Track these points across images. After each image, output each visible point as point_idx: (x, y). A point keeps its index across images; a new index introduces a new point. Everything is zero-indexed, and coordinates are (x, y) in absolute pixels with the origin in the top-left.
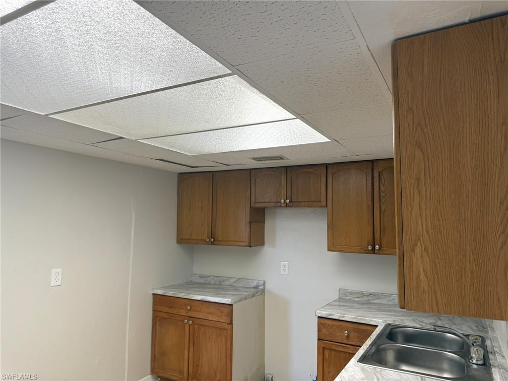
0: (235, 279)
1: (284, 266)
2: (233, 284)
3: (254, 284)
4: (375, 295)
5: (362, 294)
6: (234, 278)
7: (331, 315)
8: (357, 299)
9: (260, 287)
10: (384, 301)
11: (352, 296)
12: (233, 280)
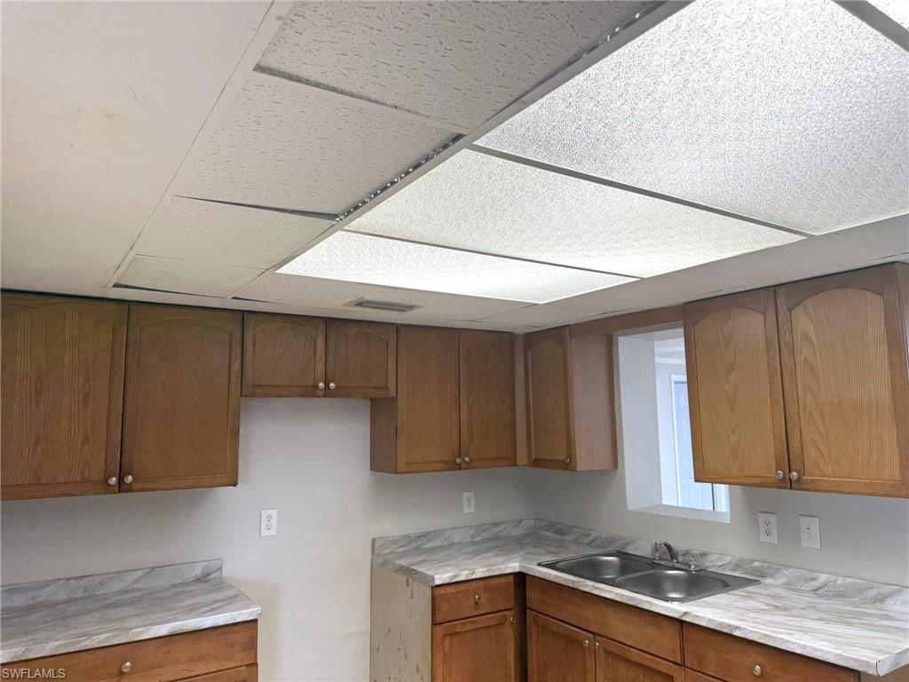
0: (140, 573)
1: (269, 518)
2: (135, 586)
3: (198, 571)
4: (426, 536)
5: (408, 539)
6: (136, 570)
7: (456, 576)
8: (401, 550)
9: (213, 576)
10: (437, 543)
11: (395, 546)
12: (130, 578)
